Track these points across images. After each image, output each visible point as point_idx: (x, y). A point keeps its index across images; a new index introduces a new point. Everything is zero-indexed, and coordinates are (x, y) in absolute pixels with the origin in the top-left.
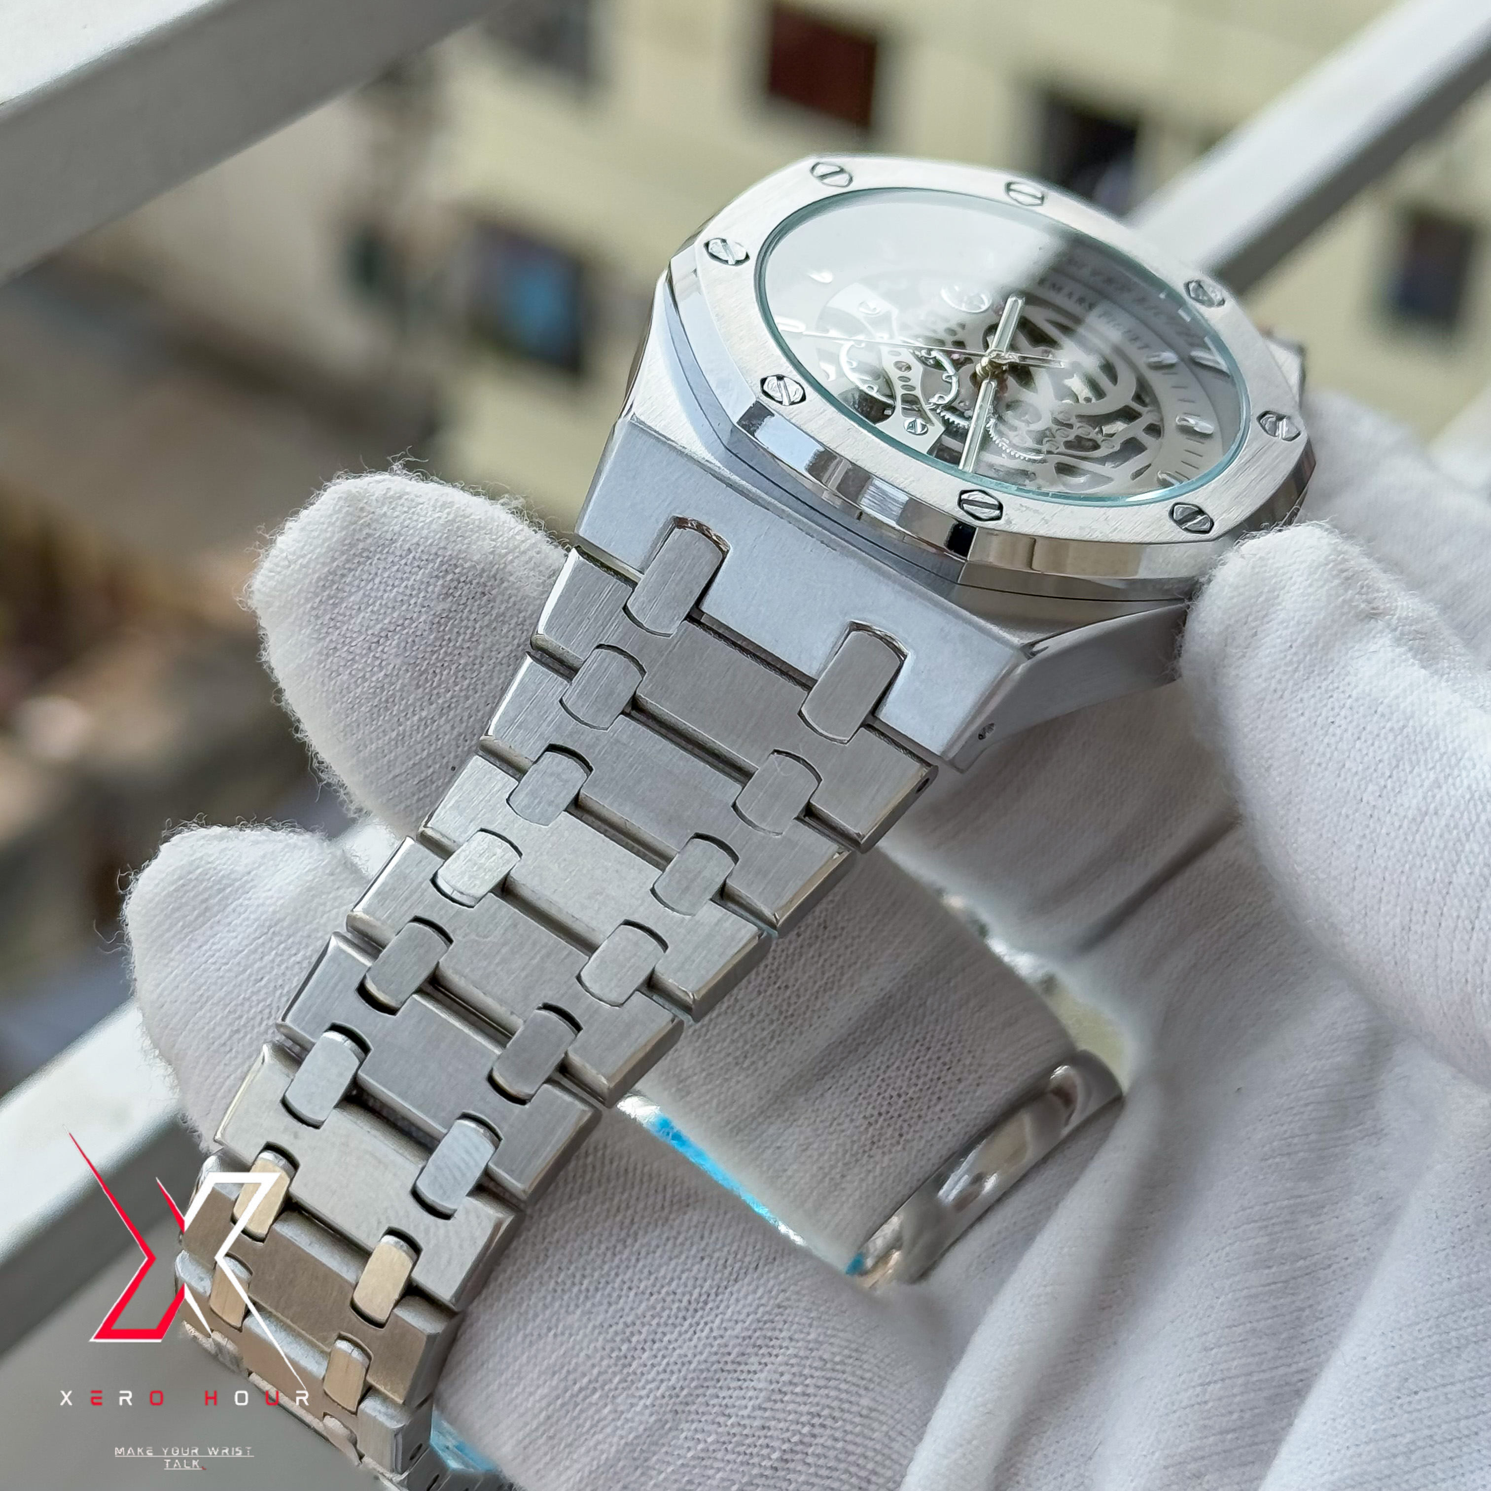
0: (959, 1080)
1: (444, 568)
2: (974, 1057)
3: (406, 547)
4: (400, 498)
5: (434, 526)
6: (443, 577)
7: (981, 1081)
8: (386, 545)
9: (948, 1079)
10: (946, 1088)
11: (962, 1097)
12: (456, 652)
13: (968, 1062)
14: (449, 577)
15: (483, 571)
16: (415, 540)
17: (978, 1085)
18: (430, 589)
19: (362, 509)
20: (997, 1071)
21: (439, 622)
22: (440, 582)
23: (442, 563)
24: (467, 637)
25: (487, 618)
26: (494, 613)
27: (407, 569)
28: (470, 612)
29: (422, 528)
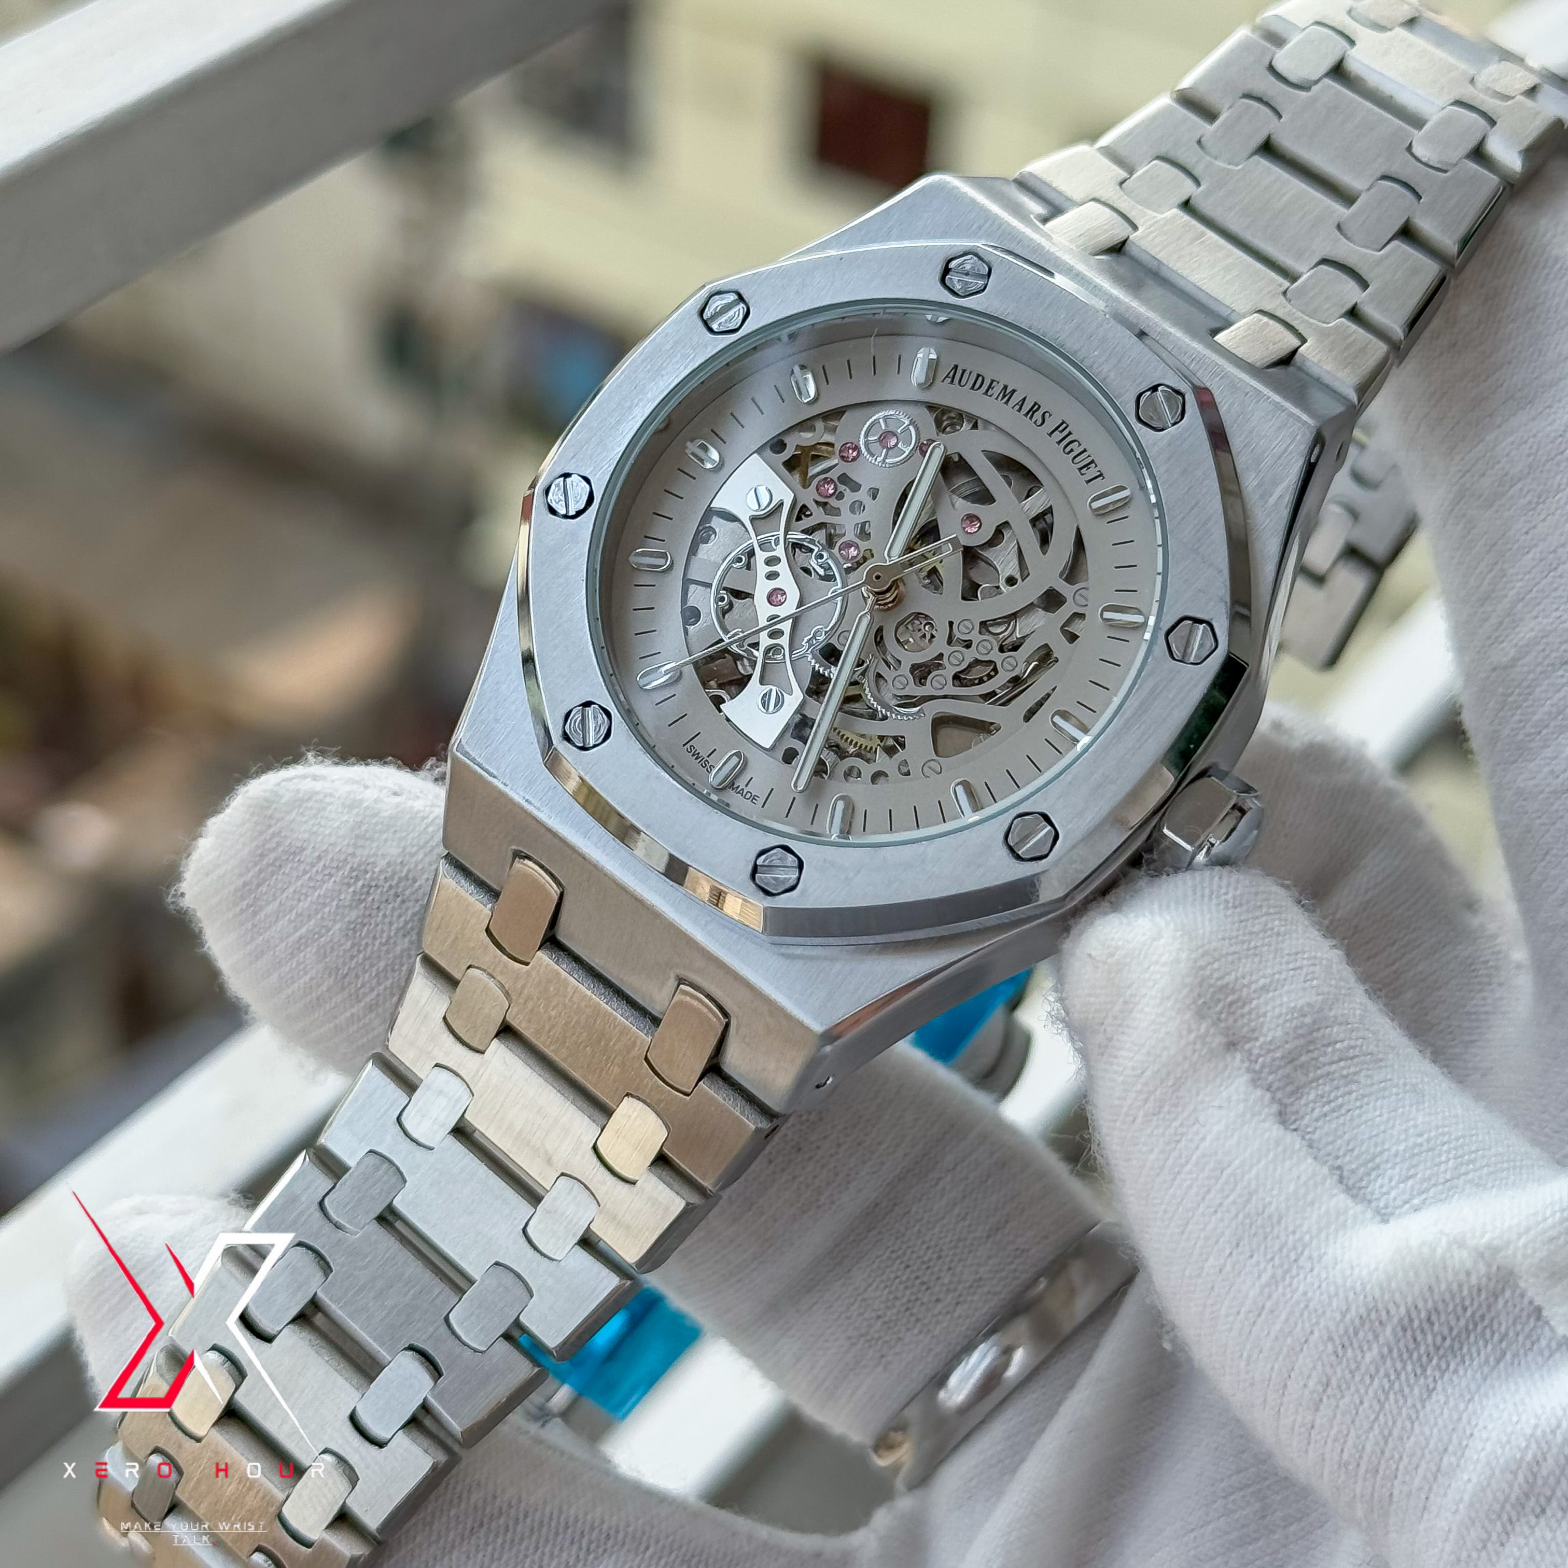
0: (938, 1300)
1: (354, 874)
2: (953, 1274)
3: (317, 854)
4: (310, 799)
5: (341, 832)
6: (355, 883)
7: (961, 1299)
8: (295, 853)
9: (925, 1300)
10: (923, 1308)
11: (940, 1318)
12: (375, 955)
13: (946, 1281)
14: (360, 884)
15: (394, 873)
16: (324, 848)
17: (958, 1303)
18: (342, 897)
19: (271, 817)
20: (978, 1287)
21: (352, 930)
22: (351, 889)
23: (352, 870)
24: (384, 940)
25: (402, 919)
26: (410, 913)
27: (319, 877)
28: (385, 916)
29: (330, 834)
